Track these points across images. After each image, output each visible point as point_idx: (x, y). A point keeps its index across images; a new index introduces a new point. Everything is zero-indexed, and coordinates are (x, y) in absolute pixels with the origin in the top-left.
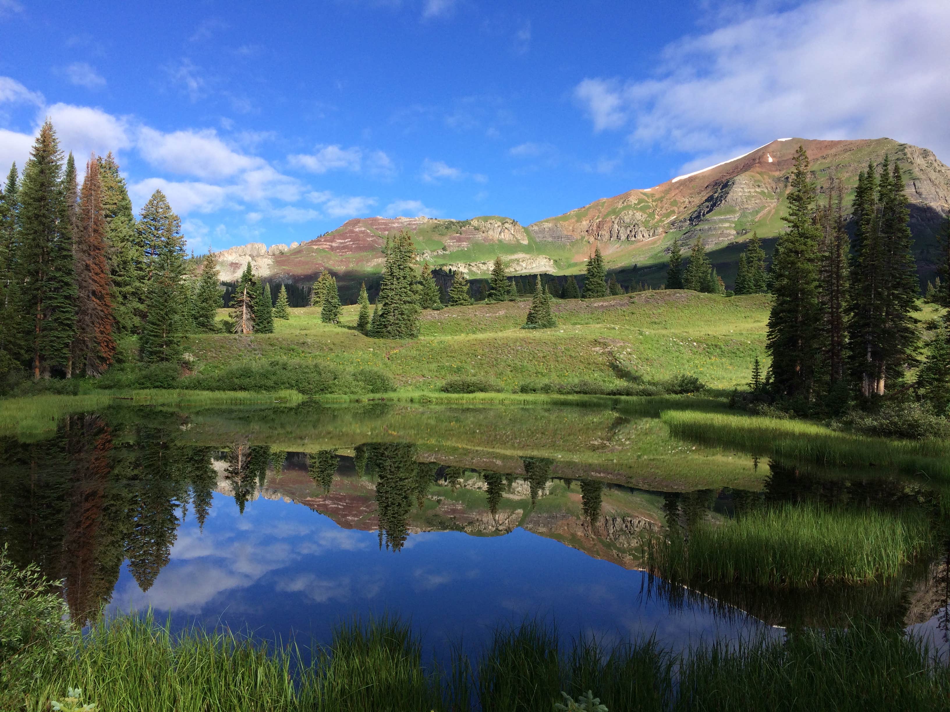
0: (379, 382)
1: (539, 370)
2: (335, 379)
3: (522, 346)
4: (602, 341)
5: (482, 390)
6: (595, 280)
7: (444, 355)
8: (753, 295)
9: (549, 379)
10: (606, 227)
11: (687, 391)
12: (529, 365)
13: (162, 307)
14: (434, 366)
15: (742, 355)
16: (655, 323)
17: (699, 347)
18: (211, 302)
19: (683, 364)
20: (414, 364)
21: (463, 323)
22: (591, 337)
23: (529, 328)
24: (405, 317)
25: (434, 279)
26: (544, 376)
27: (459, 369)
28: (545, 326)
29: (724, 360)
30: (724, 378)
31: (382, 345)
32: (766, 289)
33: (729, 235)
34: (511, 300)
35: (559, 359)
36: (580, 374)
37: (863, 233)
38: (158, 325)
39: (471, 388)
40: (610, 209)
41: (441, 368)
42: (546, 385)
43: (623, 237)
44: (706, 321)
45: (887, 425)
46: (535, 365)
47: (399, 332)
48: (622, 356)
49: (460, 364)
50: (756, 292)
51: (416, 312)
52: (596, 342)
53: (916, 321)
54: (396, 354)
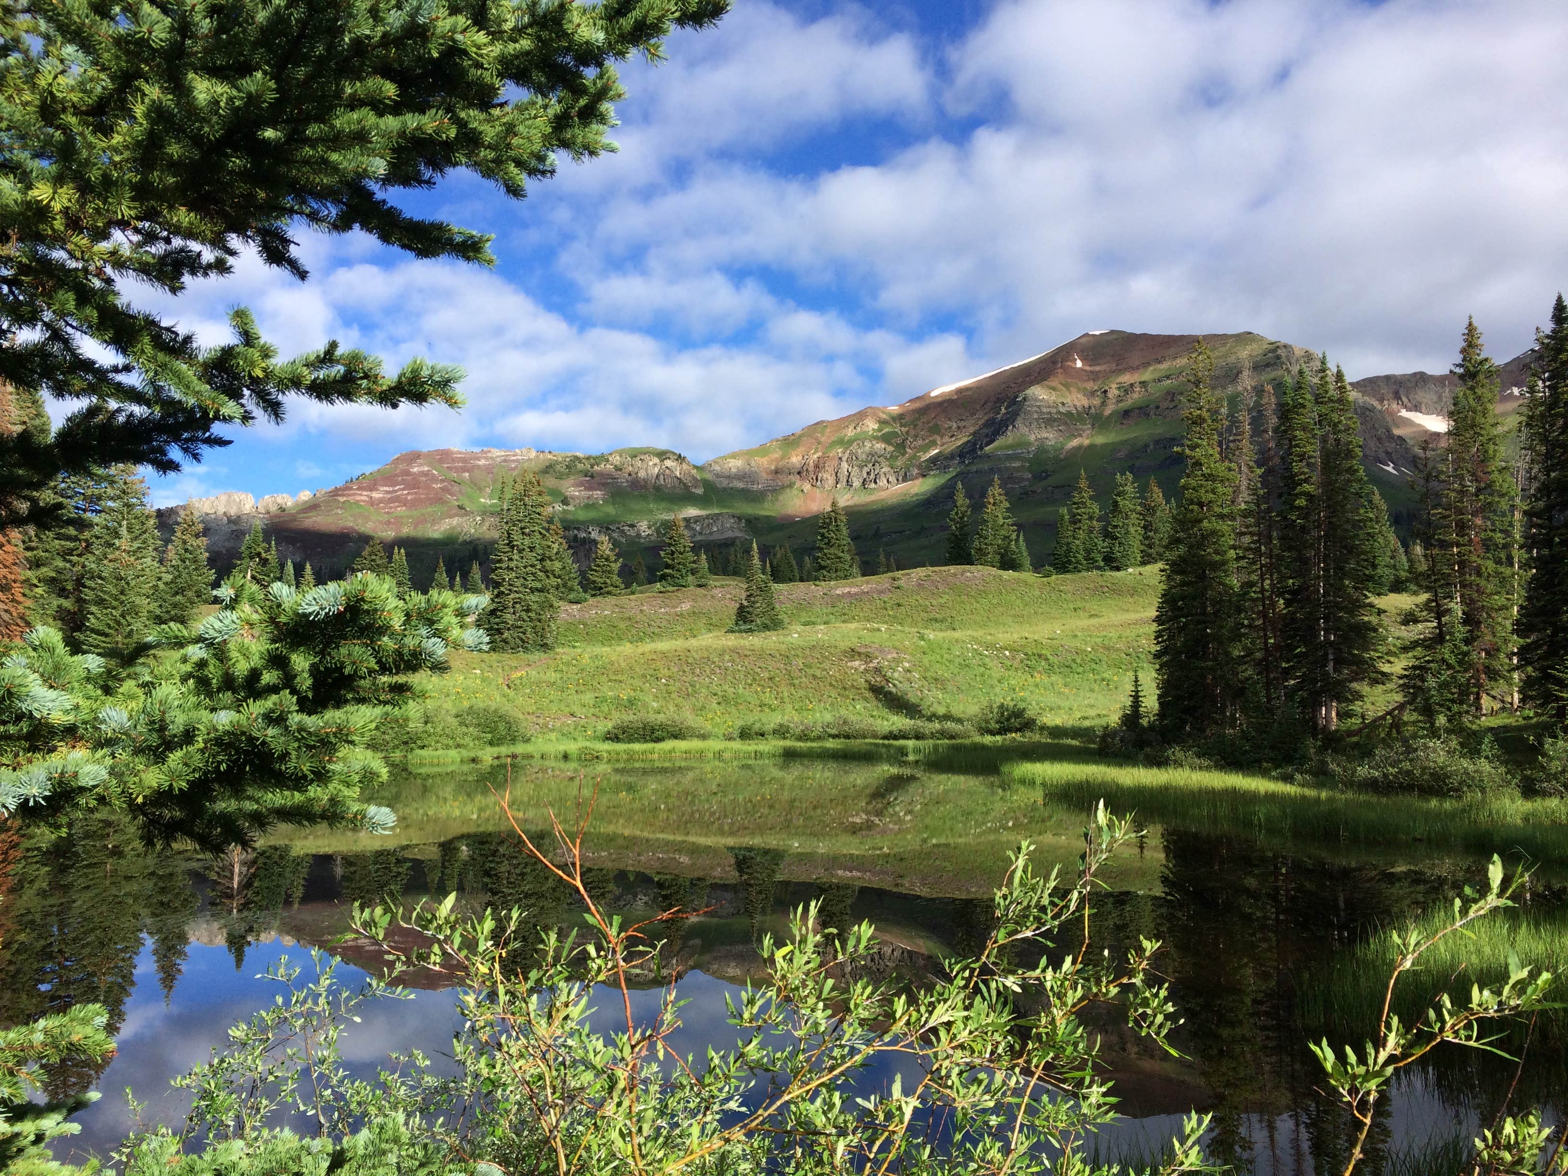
0: (502, 726)
1: (767, 701)
2: (426, 723)
3: (733, 661)
4: (863, 650)
5: (675, 737)
6: (832, 551)
7: (604, 679)
8: (1084, 574)
9: (783, 715)
10: (830, 467)
11: (1010, 730)
12: (747, 693)
13: (115, 603)
14: (588, 697)
15: (1080, 670)
16: (936, 620)
17: (1014, 658)
18: (190, 594)
19: (992, 687)
20: (554, 694)
21: (622, 625)
22: (844, 645)
23: (741, 631)
24: (533, 615)
25: (571, 551)
26: (773, 710)
27: (631, 702)
28: (766, 627)
29: (1054, 678)
30: (1059, 708)
31: (495, 664)
32: (1102, 564)
33: (1023, 479)
34: (700, 586)
35: (796, 682)
36: (832, 705)
37: (1296, 475)
38: (106, 635)
39: (657, 734)
40: (834, 438)
41: (600, 701)
42: (781, 725)
43: (857, 483)
44: (1014, 616)
45: (1395, 776)
46: (756, 692)
47: (523, 641)
48: (896, 675)
49: (632, 694)
50: (1088, 570)
51: (551, 606)
52: (853, 653)
53: (1380, 612)
54: (521, 678)
